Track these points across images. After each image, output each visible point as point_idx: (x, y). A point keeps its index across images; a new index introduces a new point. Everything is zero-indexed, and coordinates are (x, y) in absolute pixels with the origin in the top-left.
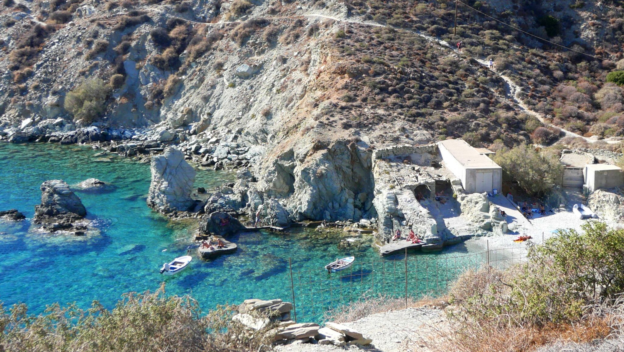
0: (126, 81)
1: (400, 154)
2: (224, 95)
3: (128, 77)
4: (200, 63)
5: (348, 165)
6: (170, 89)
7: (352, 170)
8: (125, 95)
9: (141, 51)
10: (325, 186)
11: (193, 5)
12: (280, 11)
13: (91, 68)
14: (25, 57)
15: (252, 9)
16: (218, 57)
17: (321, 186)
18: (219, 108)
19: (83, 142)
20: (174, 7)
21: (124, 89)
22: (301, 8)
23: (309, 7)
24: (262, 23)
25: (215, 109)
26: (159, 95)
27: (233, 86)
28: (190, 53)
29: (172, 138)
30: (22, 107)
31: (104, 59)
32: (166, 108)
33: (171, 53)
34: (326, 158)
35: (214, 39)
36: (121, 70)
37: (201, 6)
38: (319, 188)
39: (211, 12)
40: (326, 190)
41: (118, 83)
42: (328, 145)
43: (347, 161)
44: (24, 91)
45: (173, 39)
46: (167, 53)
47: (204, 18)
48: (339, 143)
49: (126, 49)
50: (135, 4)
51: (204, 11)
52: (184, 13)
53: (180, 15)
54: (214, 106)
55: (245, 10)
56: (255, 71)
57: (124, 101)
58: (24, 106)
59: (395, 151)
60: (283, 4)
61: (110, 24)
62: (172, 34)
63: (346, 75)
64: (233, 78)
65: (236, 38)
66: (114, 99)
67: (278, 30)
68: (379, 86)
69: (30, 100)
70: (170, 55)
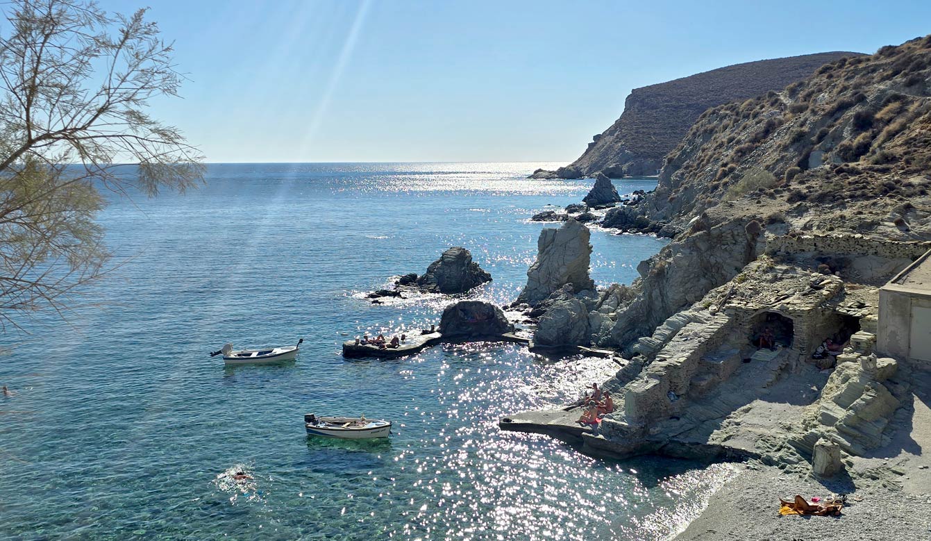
1: (832, 251)
9: (838, 137)
10: (662, 294)
13: (778, 160)
17: (656, 293)
20: (905, 80)
30: (702, 204)
33: (864, 139)
36: (804, 163)
38: (650, 296)
40: (663, 301)
45: (878, 120)
46: (860, 139)
49: (822, 137)
52: (913, 87)
53: (907, 90)
61: (824, 110)
62: (878, 116)
70: (861, 140)
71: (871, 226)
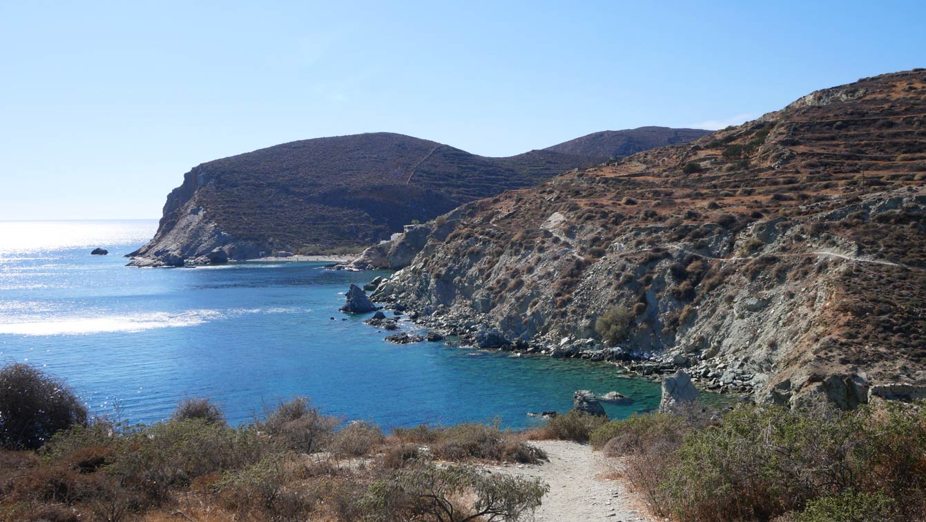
0: (647, 309)
1: (898, 392)
2: (733, 325)
3: (648, 306)
4: (712, 295)
5: (843, 398)
6: (685, 318)
7: (848, 403)
8: (645, 321)
9: (661, 283)
11: (709, 243)
12: (790, 249)
13: (618, 296)
14: (567, 286)
15: (763, 247)
16: (729, 290)
18: (728, 337)
19: (608, 361)
20: (692, 244)
21: (645, 316)
22: (811, 246)
23: (819, 245)
24: (772, 260)
25: (724, 337)
26: (675, 322)
27: (742, 317)
28: (704, 286)
29: (684, 361)
30: (561, 327)
31: (629, 289)
32: (680, 334)
33: (687, 285)
34: (820, 389)
35: (726, 274)
36: (643, 299)
37: (716, 244)
39: (725, 248)
41: (640, 310)
42: (824, 378)
43: (842, 394)
44: (564, 314)
45: (689, 273)
46: (683, 286)
47: (719, 254)
48: (835, 377)
49: (649, 281)
50: (658, 242)
51: (719, 248)
52: (701, 250)
53: (697, 251)
54: (724, 334)
55: (757, 248)
56: (764, 304)
57: (645, 326)
58: (563, 327)
59: (893, 389)
60: (794, 242)
61: (636, 259)
62: (689, 269)
63: (849, 313)
64: (742, 311)
65: (747, 273)
66: (636, 324)
67: (788, 267)
68: (883, 324)
69: (569, 322)
70: (686, 287)
71: (896, 378)
